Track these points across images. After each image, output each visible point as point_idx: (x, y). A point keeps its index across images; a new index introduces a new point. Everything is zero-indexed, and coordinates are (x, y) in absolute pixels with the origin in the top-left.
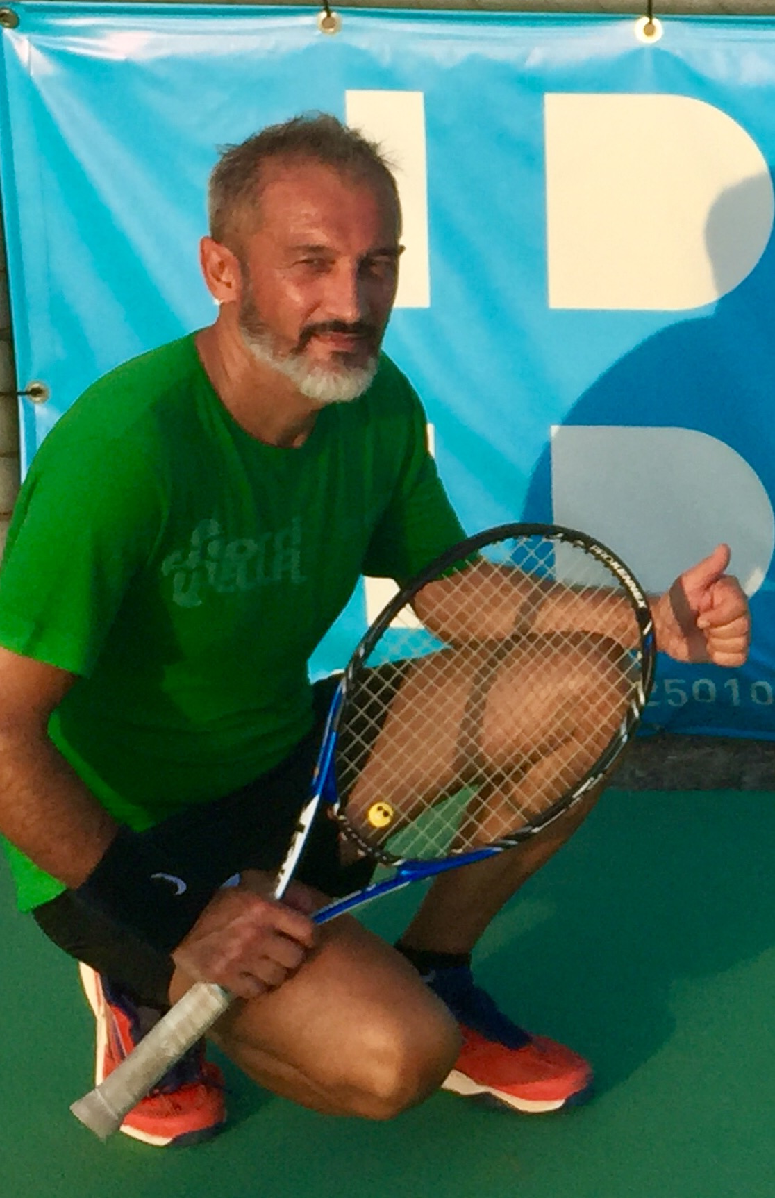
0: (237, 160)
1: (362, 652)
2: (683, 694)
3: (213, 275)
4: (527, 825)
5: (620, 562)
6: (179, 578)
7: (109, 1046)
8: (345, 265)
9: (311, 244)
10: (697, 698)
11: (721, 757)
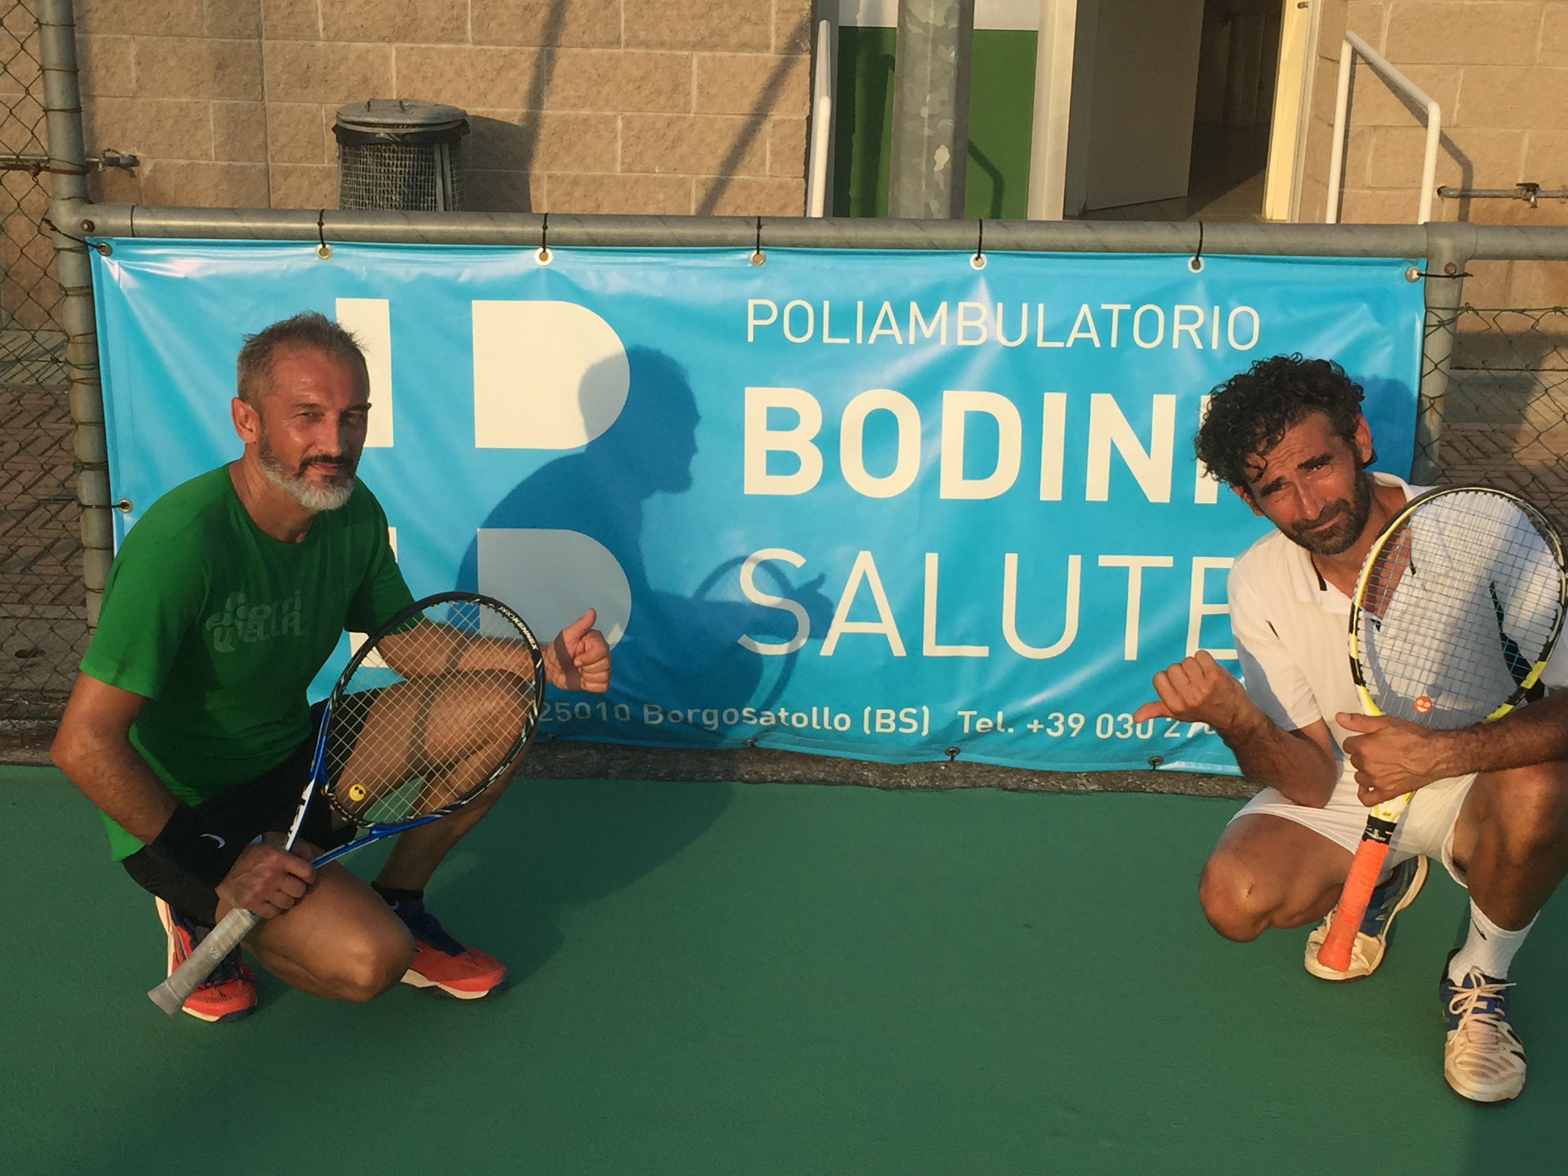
0: (255, 345)
1: (343, 681)
2: (569, 714)
3: (240, 424)
4: (458, 800)
5: (520, 619)
6: (217, 633)
7: (176, 954)
8: (331, 417)
9: (307, 402)
10: (577, 716)
11: (595, 757)
